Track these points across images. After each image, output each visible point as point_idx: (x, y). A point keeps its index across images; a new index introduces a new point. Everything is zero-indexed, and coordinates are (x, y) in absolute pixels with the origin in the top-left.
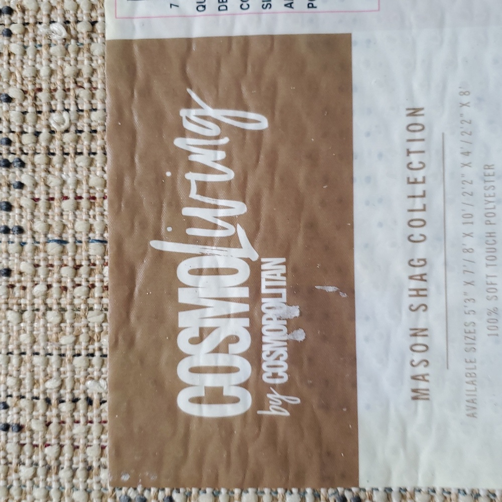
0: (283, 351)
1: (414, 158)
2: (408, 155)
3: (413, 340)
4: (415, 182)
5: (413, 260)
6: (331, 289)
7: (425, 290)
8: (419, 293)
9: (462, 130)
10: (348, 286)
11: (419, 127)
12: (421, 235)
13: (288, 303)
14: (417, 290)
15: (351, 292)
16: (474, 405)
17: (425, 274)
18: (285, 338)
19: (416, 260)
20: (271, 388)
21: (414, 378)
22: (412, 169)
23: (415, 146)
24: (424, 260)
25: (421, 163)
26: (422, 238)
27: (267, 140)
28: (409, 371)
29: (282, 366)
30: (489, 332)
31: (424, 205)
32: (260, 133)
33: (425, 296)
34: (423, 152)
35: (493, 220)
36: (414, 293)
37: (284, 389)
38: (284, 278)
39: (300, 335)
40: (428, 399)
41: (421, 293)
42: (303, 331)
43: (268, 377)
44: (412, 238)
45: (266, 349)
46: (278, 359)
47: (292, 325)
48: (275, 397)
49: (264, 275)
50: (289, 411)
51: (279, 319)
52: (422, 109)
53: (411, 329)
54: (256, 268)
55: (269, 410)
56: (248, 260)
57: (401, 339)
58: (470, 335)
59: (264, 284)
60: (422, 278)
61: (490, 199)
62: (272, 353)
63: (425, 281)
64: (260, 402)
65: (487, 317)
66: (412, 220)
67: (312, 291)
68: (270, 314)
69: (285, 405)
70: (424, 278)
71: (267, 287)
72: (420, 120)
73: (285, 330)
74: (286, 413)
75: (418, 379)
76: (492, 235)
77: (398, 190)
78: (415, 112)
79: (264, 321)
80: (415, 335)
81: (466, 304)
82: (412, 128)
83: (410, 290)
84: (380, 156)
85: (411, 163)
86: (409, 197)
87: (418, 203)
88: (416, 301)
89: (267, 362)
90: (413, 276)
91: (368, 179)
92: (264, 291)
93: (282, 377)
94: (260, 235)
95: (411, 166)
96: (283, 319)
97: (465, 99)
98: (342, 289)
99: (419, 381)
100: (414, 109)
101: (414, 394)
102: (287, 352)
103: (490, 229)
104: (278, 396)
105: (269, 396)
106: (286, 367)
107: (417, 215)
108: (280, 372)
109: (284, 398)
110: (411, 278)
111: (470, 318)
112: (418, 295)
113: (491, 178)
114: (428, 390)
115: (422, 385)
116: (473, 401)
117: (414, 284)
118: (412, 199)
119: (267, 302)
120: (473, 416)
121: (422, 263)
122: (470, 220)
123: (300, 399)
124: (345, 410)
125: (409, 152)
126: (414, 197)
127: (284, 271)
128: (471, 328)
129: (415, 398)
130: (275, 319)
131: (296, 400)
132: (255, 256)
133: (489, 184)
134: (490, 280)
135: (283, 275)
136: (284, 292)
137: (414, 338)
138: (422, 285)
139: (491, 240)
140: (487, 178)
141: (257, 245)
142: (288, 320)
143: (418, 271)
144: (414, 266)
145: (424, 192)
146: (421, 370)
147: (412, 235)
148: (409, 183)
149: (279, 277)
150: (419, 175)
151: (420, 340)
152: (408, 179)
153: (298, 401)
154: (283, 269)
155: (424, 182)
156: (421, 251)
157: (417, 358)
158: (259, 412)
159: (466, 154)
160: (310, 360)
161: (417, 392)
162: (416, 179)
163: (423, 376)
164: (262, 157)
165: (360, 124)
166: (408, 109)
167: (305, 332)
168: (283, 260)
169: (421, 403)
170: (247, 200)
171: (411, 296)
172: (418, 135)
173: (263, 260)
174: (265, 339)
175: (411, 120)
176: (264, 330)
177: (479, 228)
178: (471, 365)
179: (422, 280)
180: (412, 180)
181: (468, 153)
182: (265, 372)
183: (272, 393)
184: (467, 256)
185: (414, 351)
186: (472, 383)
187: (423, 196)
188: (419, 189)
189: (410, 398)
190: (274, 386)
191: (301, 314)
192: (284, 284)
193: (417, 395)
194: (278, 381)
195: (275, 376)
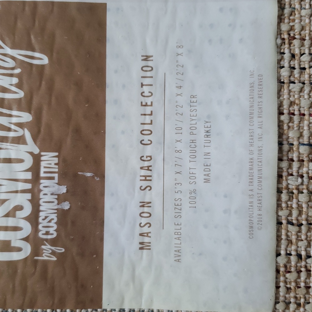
0: (54, 217)
1: (146, 89)
2: (142, 87)
3: (142, 210)
4: (146, 105)
5: (143, 156)
6: (89, 174)
7: (151, 176)
8: (146, 178)
9: (177, 71)
10: (100, 173)
11: (150, 69)
12: (149, 140)
13: (59, 184)
14: (145, 176)
15: (102, 177)
16: (179, 254)
17: (151, 166)
18: (56, 207)
19: (145, 157)
20: (45, 242)
21: (141, 235)
22: (144, 96)
23: (146, 81)
24: (150, 157)
25: (149, 92)
26: (149, 142)
27: (47, 71)
28: (138, 230)
29: (52, 227)
30: (191, 205)
31: (151, 121)
32: (43, 66)
33: (151, 180)
34: (151, 85)
35: (194, 132)
36: (144, 178)
37: (53, 242)
38: (57, 166)
39: (66, 206)
40: (150, 249)
41: (148, 178)
42: (68, 203)
43: (43, 234)
44: (143, 142)
45: (42, 215)
46: (50, 221)
47: (61, 199)
48: (47, 248)
49: (43, 164)
50: (56, 258)
51: (52, 194)
52: (152, 56)
53: (140, 202)
54: (37, 159)
55: (43, 257)
56: (31, 153)
57: (134, 209)
58: (178, 207)
59: (42, 170)
60: (149, 168)
61: (193, 118)
62: (46, 217)
63: (151, 170)
64: (36, 251)
65: (189, 195)
66: (143, 130)
67: (76, 176)
68: (46, 190)
69: (53, 253)
70: (150, 168)
71: (45, 172)
72: (150, 63)
73: (56, 202)
74: (54, 259)
75: (144, 236)
76: (194, 141)
77: (135, 110)
78: (147, 58)
79: (41, 196)
80: (143, 206)
81: (176, 186)
82: (144, 69)
83: (141, 176)
84: (124, 86)
85: (144, 92)
86: (142, 115)
87: (148, 119)
88: (145, 184)
89: (42, 223)
90: (143, 167)
91: (116, 102)
92: (42, 175)
93: (52, 234)
94: (41, 136)
95: (143, 94)
96: (55, 195)
97: (180, 51)
98: (96, 174)
99: (145, 237)
100: (146, 56)
101: (141, 246)
102: (57, 217)
103: (193, 137)
104: (49, 247)
105: (43, 247)
106: (55, 227)
107: (146, 127)
108: (51, 230)
109: (53, 248)
110: (142, 168)
111: (178, 196)
112: (146, 180)
113: (195, 104)
114: (150, 243)
115: (146, 240)
116: (179, 251)
117: (144, 172)
118: (143, 116)
119: (44, 182)
120: (178, 261)
121: (149, 158)
122: (180, 131)
123: (65, 249)
124: (95, 256)
125: (142, 85)
126: (145, 115)
127: (57, 162)
128: (178, 202)
129: (141, 248)
130: (49, 194)
131: (61, 250)
132: (36, 151)
133: (193, 108)
134: (192, 171)
135: (56, 164)
136: (56, 176)
137: (142, 208)
138: (148, 173)
139: (193, 145)
140: (192, 104)
141: (38, 143)
142: (58, 195)
143: (146, 164)
144: (144, 161)
145: (152, 112)
146: (146, 229)
147: (143, 140)
148: (142, 105)
149: (53, 166)
150: (149, 101)
151: (146, 209)
152: (142, 103)
153: (63, 250)
154: (56, 160)
155: (151, 105)
156: (149, 150)
157: (144, 221)
158: (36, 258)
159: (180, 87)
160: (73, 223)
161: (143, 245)
162: (146, 103)
163: (147, 233)
164: (43, 83)
165: (111, 65)
166: (142, 56)
167: (70, 203)
168: (57, 154)
169: (145, 251)
170: (32, 112)
171: (141, 180)
172: (148, 74)
173: (42, 153)
174: (41, 208)
175: (144, 63)
176: (41, 202)
177: (186, 137)
178: (178, 227)
179: (148, 170)
180: (144, 104)
181: (181, 87)
182: (41, 231)
183: (45, 245)
184: (178, 155)
185: (142, 217)
186: (179, 239)
187: (151, 114)
188: (148, 110)
189: (138, 248)
190: (47, 240)
191: (67, 191)
192: (57, 170)
193: (143, 246)
194: (49, 237)
195: (47, 233)
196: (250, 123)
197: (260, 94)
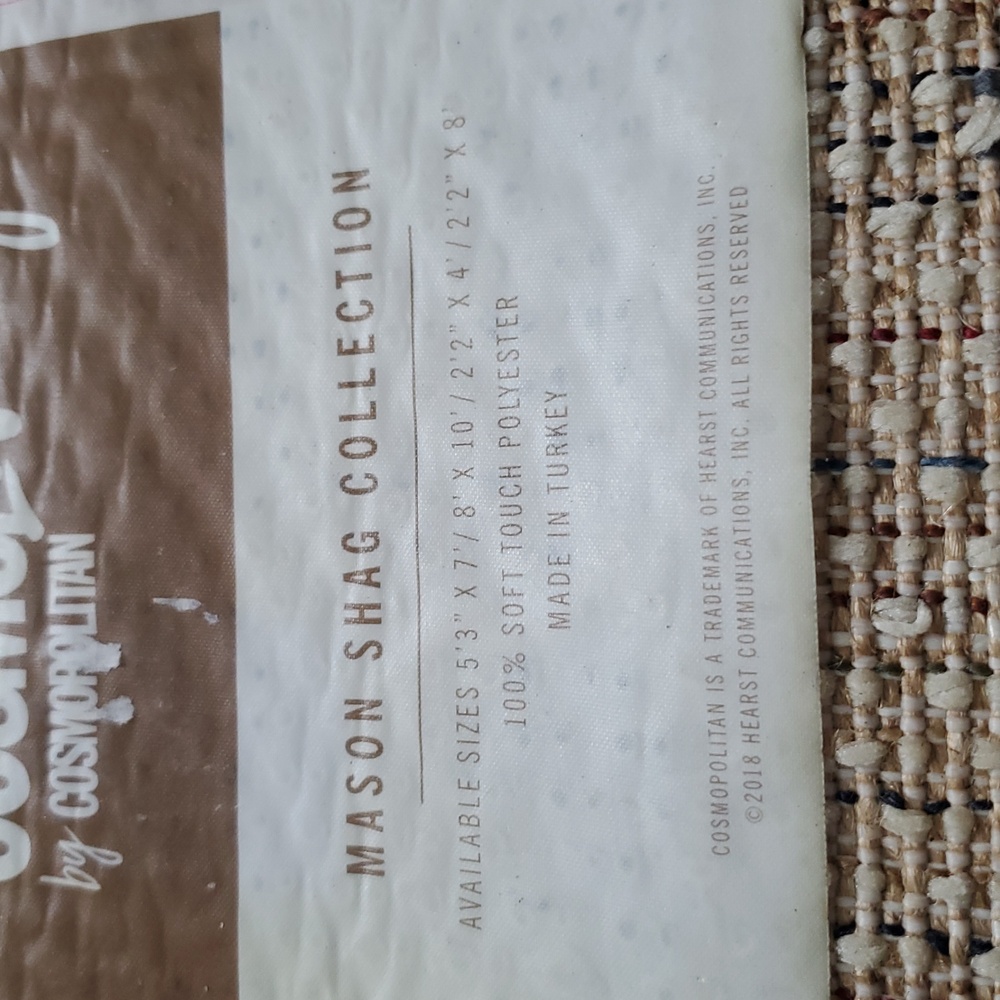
0: (89, 747)
1: (353, 292)
2: (339, 286)
3: (352, 728)
4: (354, 350)
5: (351, 536)
6: (185, 605)
7: (377, 607)
8: (367, 615)
9: (450, 215)
10: (220, 594)
11: (361, 217)
12: (367, 476)
13: (101, 638)
14: (361, 608)
15: (228, 611)
16: (475, 898)
17: (377, 570)
18: (94, 716)
19: (358, 537)
20: (66, 828)
21: (354, 819)
22: (347, 319)
23: (353, 264)
24: (375, 535)
25: (364, 302)
26: (369, 483)
27: (58, 269)
28: (343, 805)
29: (86, 780)
30: (507, 715)
31: (373, 405)
32: (43, 257)
33: (378, 621)
34: (367, 276)
35: (515, 436)
36: (355, 614)
37: (92, 832)
38: (90, 580)
39: (121, 712)
40: (381, 873)
41: (369, 614)
42: (129, 701)
43: (60, 803)
44: (349, 484)
45: (57, 740)
46: (77, 763)
47: (105, 687)
48: (71, 848)
49: (55, 574)
50: (99, 882)
51: (80, 673)
52: (366, 172)
53: (348, 702)
54: (37, 557)
55: (63, 877)
56: (23, 540)
57: (327, 722)
58: (467, 719)
59: (54, 592)
60: (371, 579)
61: (508, 383)
62: (67, 748)
63: (377, 585)
64: (45, 861)
65: (501, 677)
66: (349, 441)
67: (148, 609)
68: (63, 661)
69: (90, 867)
70: (375, 577)
71: (61, 601)
72: (361, 199)
73: (93, 697)
74: (93, 886)
75: (363, 824)
76: (513, 472)
77: (319, 372)
78: (350, 182)
79: (53, 680)
80: (355, 716)
81: (458, 644)
82: (344, 220)
83: (346, 607)
84: (283, 290)
85: (345, 305)
86: (341, 386)
87: (361, 401)
88: (359, 635)
89: (58, 768)
90: (351, 574)
91: (264, 347)
92: (53, 609)
93: (86, 805)
94: (46, 484)
95: (344, 312)
96: (89, 674)
97: (456, 138)
98: (208, 604)
99: (365, 829)
100: (349, 174)
101: (355, 860)
102: (97, 747)
103: (508, 457)
104: (78, 845)
105: (63, 845)
106: (94, 782)
107: (360, 429)
108: (84, 791)
109: (90, 850)
110: (348, 577)
111: (467, 678)
112: (362, 620)
113: (512, 331)
114: (380, 851)
115: (370, 839)
116: (473, 887)
117: (355, 593)
118: (347, 390)
119: (57, 633)
120: (473, 923)
121: (370, 542)
122: (466, 438)
123: (124, 855)
124: (212, 886)
125: (340, 279)
126: (352, 385)
127: (90, 565)
128: (467, 703)
129: (355, 870)
130: (73, 673)
131: (114, 858)
132: (36, 532)
133: (506, 347)
134: (511, 584)
135: (89, 573)
136: (89, 610)
137: (352, 722)
138: (369, 595)
139: (509, 483)
140: (502, 332)
141: (41, 506)
142: (98, 675)
143: (362, 562)
144: (355, 550)
145: (373, 372)
146: (366, 802)
147: (349, 477)
148: (341, 352)
149: (81, 578)
150: (362, 333)
151: (366, 728)
152: (340, 342)
153: (118, 860)
154: (87, 560)
155: (371, 349)
156: (368, 514)
157: (361, 770)
158: (44, 879)
159: (460, 274)
160: (145, 769)
161: (362, 856)
162: (355, 343)
163: (373, 815)
164: (48, 310)
165: (242, 220)
166: (336, 176)
167: (133, 703)
168: (88, 538)
169: (367, 881)
170: (23, 407)
171: (348, 621)
172: (358, 237)
173: (53, 539)
174: (55, 718)
175: (343, 200)
176: (53, 695)
177: (484, 456)
178: (469, 797)
179: (369, 583)
180: (347, 346)
181: (463, 271)
182: (54, 791)
183: (66, 838)
184: (460, 525)
185: (354, 754)
186: (472, 840)
187: (371, 382)
188: (362, 366)
189: (345, 869)
190: (71, 823)
191: (123, 662)
192: (91, 592)
193: (360, 861)
194: (78, 813)
195: (71, 801)
196: (702, 388)
197: (739, 269)
